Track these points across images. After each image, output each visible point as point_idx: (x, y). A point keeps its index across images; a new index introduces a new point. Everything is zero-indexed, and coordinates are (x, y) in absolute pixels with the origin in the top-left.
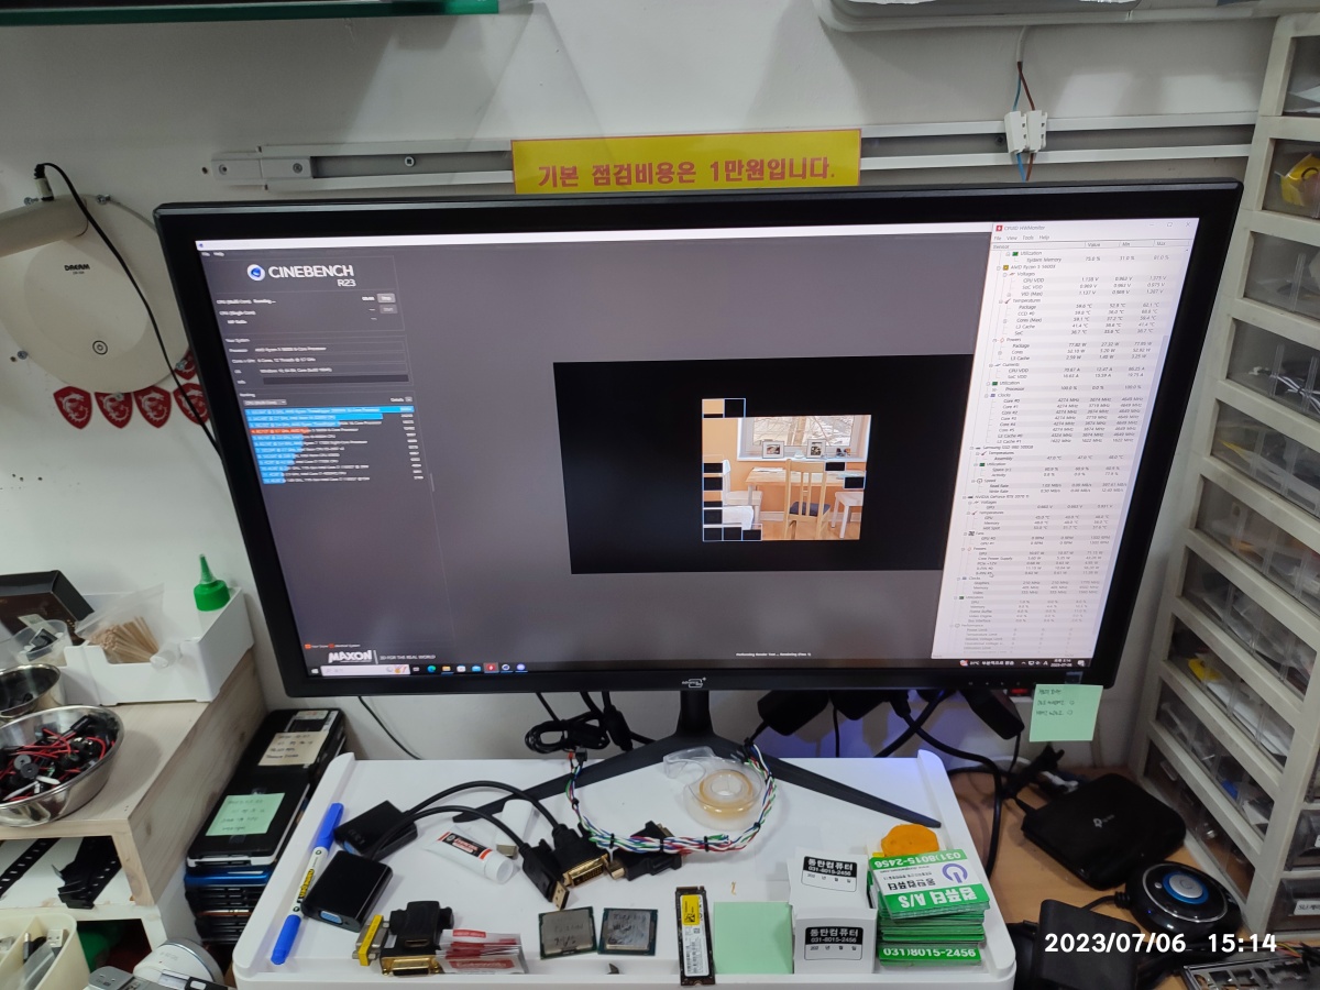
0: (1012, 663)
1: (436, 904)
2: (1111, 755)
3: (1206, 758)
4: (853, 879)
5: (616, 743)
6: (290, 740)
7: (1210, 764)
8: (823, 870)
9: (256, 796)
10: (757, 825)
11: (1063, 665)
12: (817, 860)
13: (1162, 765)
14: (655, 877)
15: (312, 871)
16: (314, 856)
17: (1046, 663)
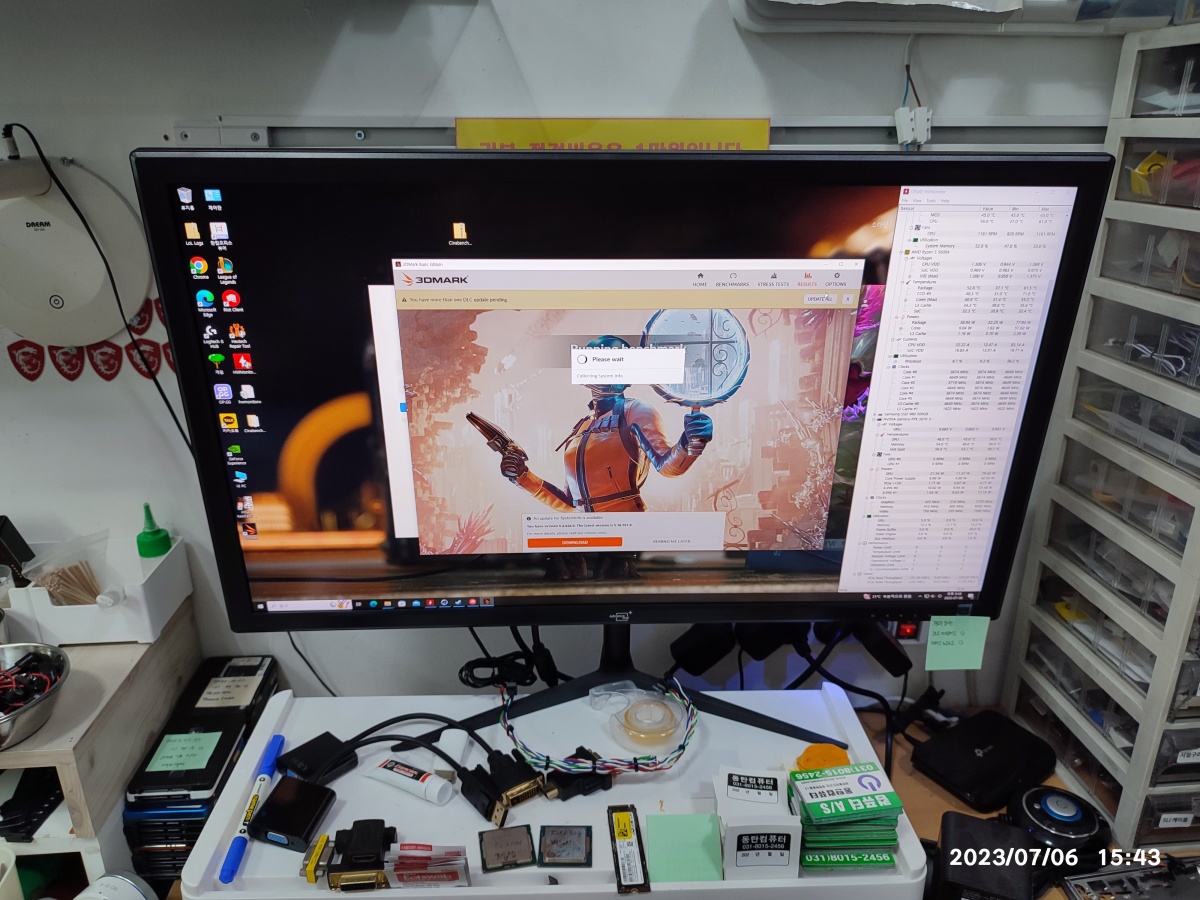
0: (910, 596)
1: (382, 822)
2: (985, 695)
3: (1073, 692)
4: (774, 793)
5: (543, 679)
6: (226, 684)
7: (1077, 697)
8: (746, 785)
9: (193, 735)
10: (682, 747)
11: (954, 598)
12: (740, 776)
13: (1032, 701)
14: (588, 797)
15: (256, 797)
16: (258, 782)
17: (940, 596)
